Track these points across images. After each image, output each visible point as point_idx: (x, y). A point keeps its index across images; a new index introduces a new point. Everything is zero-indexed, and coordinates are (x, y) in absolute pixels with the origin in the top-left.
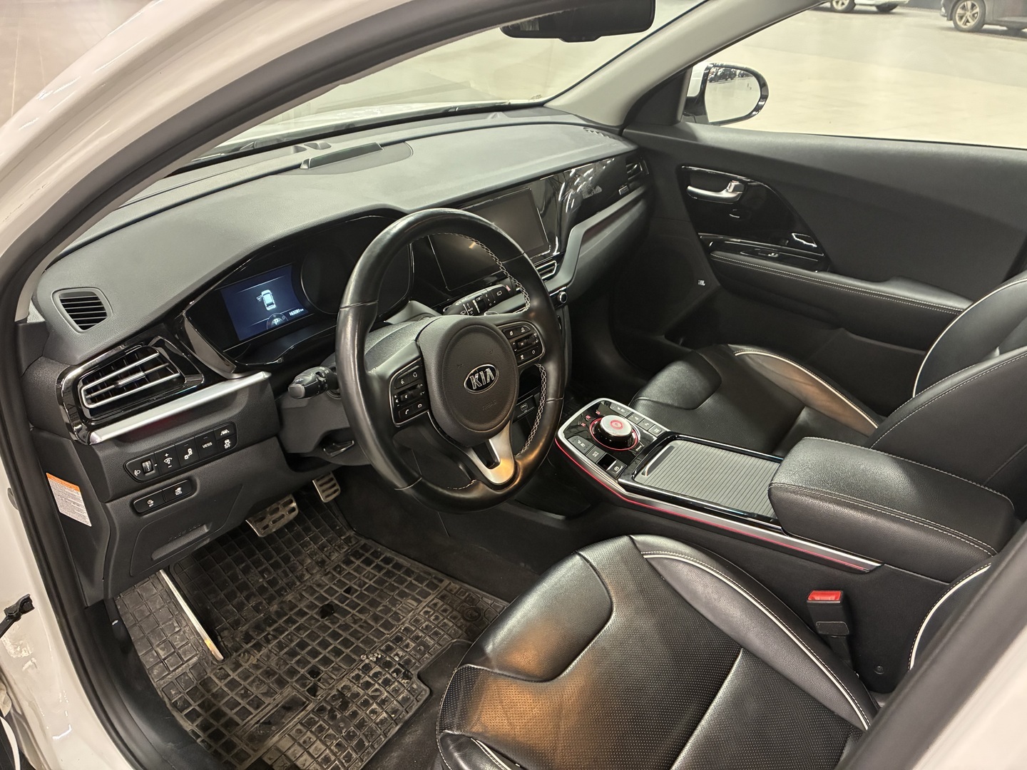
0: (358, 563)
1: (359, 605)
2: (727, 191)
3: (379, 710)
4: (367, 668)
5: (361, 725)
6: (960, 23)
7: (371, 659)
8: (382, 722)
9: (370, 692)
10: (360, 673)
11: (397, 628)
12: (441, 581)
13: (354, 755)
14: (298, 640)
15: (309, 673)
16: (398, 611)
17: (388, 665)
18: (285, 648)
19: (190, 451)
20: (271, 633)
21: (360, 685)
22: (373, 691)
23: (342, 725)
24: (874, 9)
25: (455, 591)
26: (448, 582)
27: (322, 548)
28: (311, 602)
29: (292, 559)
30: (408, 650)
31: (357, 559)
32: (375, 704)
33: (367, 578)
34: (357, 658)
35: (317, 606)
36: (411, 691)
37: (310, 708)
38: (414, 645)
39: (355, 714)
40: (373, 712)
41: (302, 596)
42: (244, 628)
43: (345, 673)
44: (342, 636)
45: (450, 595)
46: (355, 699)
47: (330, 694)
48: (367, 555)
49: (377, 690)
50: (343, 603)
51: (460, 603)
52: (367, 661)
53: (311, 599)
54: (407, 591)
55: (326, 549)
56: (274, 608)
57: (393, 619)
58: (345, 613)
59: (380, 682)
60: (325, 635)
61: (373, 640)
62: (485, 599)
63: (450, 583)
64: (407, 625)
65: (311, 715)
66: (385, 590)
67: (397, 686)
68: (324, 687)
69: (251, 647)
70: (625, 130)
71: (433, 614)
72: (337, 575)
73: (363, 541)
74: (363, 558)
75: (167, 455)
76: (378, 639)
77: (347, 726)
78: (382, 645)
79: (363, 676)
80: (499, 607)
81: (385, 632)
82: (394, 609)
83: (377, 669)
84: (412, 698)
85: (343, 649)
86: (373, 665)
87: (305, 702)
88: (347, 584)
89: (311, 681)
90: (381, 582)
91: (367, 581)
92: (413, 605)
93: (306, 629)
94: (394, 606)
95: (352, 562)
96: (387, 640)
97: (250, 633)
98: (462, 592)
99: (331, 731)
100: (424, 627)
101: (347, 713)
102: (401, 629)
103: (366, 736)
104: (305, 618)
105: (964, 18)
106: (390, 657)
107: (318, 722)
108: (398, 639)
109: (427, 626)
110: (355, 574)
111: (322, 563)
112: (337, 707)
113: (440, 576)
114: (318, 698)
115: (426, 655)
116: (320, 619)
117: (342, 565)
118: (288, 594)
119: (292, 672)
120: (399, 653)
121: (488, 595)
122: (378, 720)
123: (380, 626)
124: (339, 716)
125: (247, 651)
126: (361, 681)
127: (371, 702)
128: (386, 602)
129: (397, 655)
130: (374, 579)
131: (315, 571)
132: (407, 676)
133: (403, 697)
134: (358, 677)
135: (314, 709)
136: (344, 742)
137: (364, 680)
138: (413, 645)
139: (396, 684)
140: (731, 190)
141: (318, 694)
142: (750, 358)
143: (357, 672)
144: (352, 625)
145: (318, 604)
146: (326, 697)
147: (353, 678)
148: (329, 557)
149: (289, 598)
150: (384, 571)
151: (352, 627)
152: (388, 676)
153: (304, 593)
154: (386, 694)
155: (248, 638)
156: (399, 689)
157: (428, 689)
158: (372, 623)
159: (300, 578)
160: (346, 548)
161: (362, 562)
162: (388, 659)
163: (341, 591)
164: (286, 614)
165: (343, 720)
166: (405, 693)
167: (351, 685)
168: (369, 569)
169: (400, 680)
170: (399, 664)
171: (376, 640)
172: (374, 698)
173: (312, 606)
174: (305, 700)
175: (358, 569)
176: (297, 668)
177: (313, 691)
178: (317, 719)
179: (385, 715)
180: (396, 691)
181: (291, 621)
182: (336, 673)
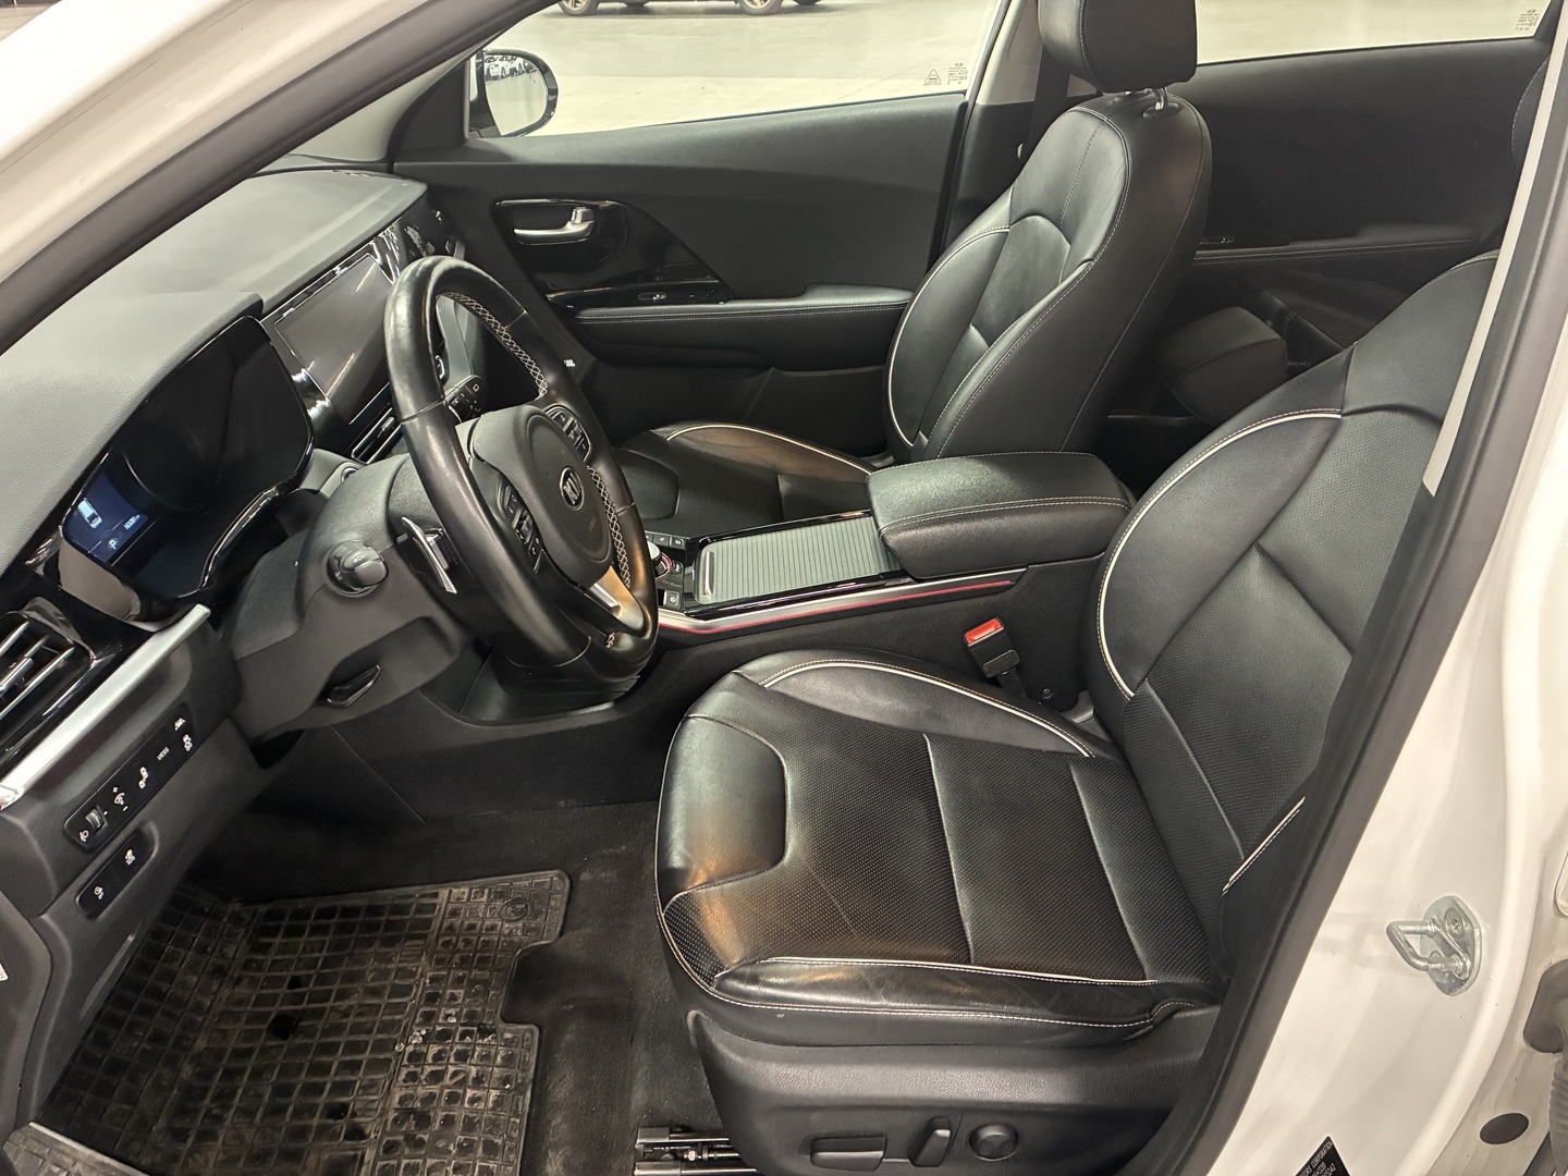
0: (278, 940)
1: (331, 991)
2: (574, 224)
3: (479, 1093)
4: (417, 1057)
5: (470, 1125)
7: (414, 1042)
8: (498, 1103)
9: (447, 1081)
10: (412, 1069)
11: (418, 986)
12: (436, 895)
13: (492, 1165)
14: (270, 1089)
15: (329, 1117)
16: (401, 965)
17: (445, 1035)
18: (257, 1109)
19: (144, 772)
20: (213, 1106)
21: (425, 1083)
22: (452, 1078)
23: (441, 1144)
25: (466, 896)
26: (447, 892)
27: (202, 950)
28: (246, 1031)
29: (164, 990)
30: (460, 1001)
31: (275, 936)
32: (468, 1090)
33: (312, 952)
34: (388, 1055)
35: (261, 1031)
36: (508, 1043)
37: (369, 1155)
38: (462, 991)
39: (448, 1121)
40: (473, 1100)
41: (224, 1033)
42: (161, 1123)
43: (387, 1083)
44: (339, 1043)
45: (460, 905)
46: (432, 1103)
47: (387, 1121)
48: (285, 923)
49: (455, 1074)
50: (301, 1003)
51: (486, 907)
52: (410, 1049)
53: (242, 1026)
54: (393, 934)
55: (209, 949)
56: (187, 1071)
57: (403, 978)
58: (318, 1014)
59: (452, 1060)
60: (310, 1057)
61: (394, 1021)
62: (516, 884)
63: (450, 891)
64: (430, 974)
65: (380, 1164)
66: (356, 952)
67: (482, 1051)
68: (369, 1119)
69: (194, 1142)
70: (395, 165)
71: (457, 940)
72: (259, 974)
73: (262, 909)
74: (282, 930)
75: (115, 790)
76: (403, 1013)
77: (451, 1139)
78: (415, 1017)
79: (419, 1070)
80: (543, 883)
81: (404, 1000)
82: (392, 966)
83: (434, 1049)
84: (517, 1051)
85: (359, 1057)
86: (424, 1049)
87: (355, 1156)
88: (286, 977)
89: (342, 1125)
90: (339, 946)
91: (316, 955)
92: (418, 946)
93: (271, 1068)
94: (390, 961)
95: (270, 945)
96: (416, 1009)
97: (178, 1126)
98: (476, 892)
99: (430, 1162)
100: (459, 962)
101: (436, 1126)
102: (425, 984)
103: (491, 1132)
104: (254, 1057)
106: (440, 1024)
107: (399, 1165)
108: (432, 998)
109: (462, 959)
110: (288, 956)
111: (220, 972)
112: (413, 1128)
113: (429, 889)
114: (372, 1136)
115: (492, 993)
116: (282, 1043)
117: (254, 957)
118: (195, 1040)
119: (300, 1133)
120: (449, 1012)
121: (520, 876)
122: (490, 1105)
123: (389, 998)
124: (426, 1138)
125: (191, 1152)
126: (423, 1077)
127: (461, 1091)
128: (371, 964)
129: (447, 1016)
130: (326, 947)
131: (215, 988)
132: (484, 1032)
133: (503, 1058)
134: (412, 1077)
135: (377, 1153)
136: (462, 1161)
137: (426, 1073)
138: (460, 993)
139: (478, 1049)
140: (578, 220)
141: (367, 1131)
142: (687, 438)
143: (404, 1071)
144: (345, 1021)
145: (261, 1027)
146: (384, 1130)
147: (405, 1081)
148: (223, 956)
149: (201, 1044)
150: (332, 929)
151: (346, 1024)
152: (458, 1047)
153: (223, 1026)
154: (474, 1069)
155: (180, 1135)
156: (490, 1052)
157: (532, 1026)
158: (376, 1001)
159: (198, 1008)
160: (242, 931)
161: (284, 936)
162: (439, 1028)
163: (283, 990)
164: (216, 1070)
165: (437, 1136)
166: (502, 1052)
167: (410, 1091)
168: (303, 940)
169: (480, 1041)
170: (462, 1025)
171: (398, 1017)
172: (463, 1083)
173: (252, 1035)
174: (353, 1153)
175: (285, 949)
176: (301, 1123)
177: (357, 1133)
178: (394, 1162)
179: (494, 1094)
180: (485, 1057)
181: (230, 1074)
182: (373, 1091)
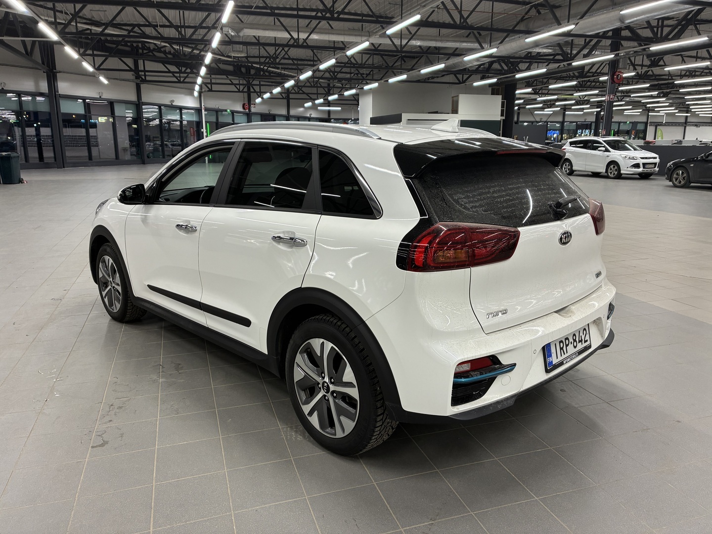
6: (677, 183)
24: (638, 176)
105: (678, 180)
